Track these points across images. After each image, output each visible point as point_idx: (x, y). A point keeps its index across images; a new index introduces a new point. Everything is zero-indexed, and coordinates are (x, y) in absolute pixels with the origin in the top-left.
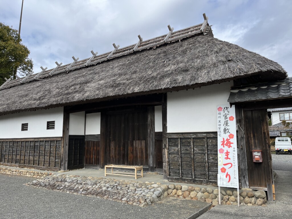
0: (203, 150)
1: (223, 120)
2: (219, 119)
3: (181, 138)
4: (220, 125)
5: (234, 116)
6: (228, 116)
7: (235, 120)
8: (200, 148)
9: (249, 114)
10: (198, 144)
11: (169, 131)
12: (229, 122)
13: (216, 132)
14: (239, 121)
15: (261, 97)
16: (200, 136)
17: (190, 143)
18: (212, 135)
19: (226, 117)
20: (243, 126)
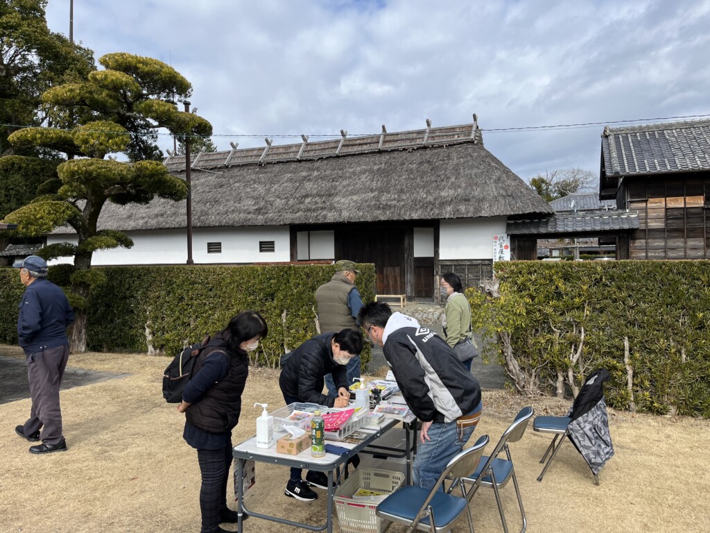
0: (477, 276)
1: (498, 249)
2: (494, 247)
3: (455, 265)
4: (495, 253)
5: (509, 245)
6: (503, 245)
7: (509, 249)
8: (475, 274)
9: (522, 243)
10: (472, 271)
11: (442, 257)
12: (504, 250)
13: (492, 260)
14: (512, 250)
15: (534, 231)
16: (475, 263)
17: (464, 269)
18: (487, 262)
19: (501, 246)
20: (516, 254)
